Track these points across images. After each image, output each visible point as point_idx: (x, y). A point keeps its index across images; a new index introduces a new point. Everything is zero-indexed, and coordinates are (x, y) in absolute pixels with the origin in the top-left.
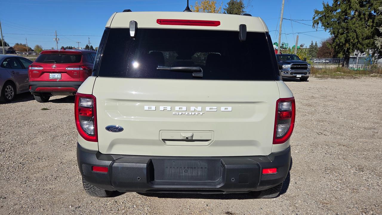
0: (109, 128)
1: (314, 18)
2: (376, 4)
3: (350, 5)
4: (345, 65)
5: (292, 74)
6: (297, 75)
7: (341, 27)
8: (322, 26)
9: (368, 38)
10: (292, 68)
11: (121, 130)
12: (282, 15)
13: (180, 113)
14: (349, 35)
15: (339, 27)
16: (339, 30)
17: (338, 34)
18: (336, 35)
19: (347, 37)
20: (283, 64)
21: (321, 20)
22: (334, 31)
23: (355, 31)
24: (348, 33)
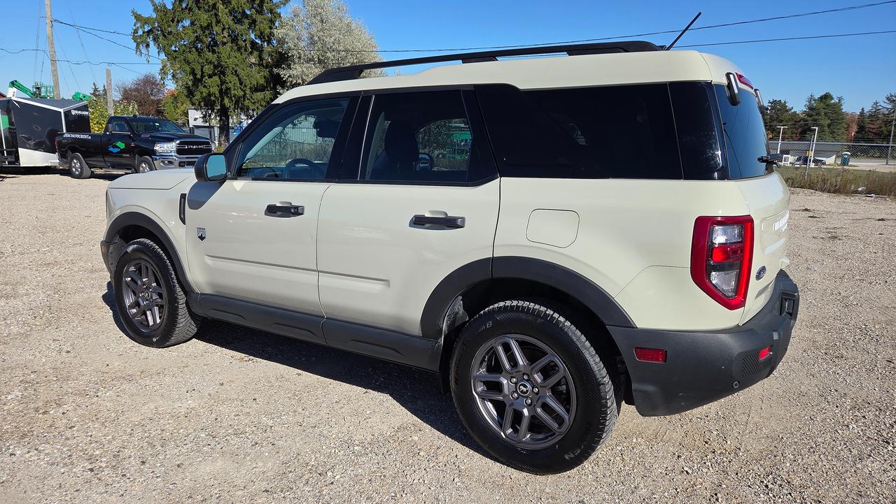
1: (136, 31)
2: (261, 22)
3: (216, 15)
4: (223, 142)
7: (207, 60)
8: (159, 52)
9: (257, 89)
10: (179, 151)
12: (48, 9)
14: (227, 80)
15: (201, 61)
16: (202, 67)
17: (202, 76)
18: (198, 76)
19: (223, 82)
20: (154, 143)
21: (154, 39)
22: (193, 68)
23: (236, 71)
24: (224, 76)
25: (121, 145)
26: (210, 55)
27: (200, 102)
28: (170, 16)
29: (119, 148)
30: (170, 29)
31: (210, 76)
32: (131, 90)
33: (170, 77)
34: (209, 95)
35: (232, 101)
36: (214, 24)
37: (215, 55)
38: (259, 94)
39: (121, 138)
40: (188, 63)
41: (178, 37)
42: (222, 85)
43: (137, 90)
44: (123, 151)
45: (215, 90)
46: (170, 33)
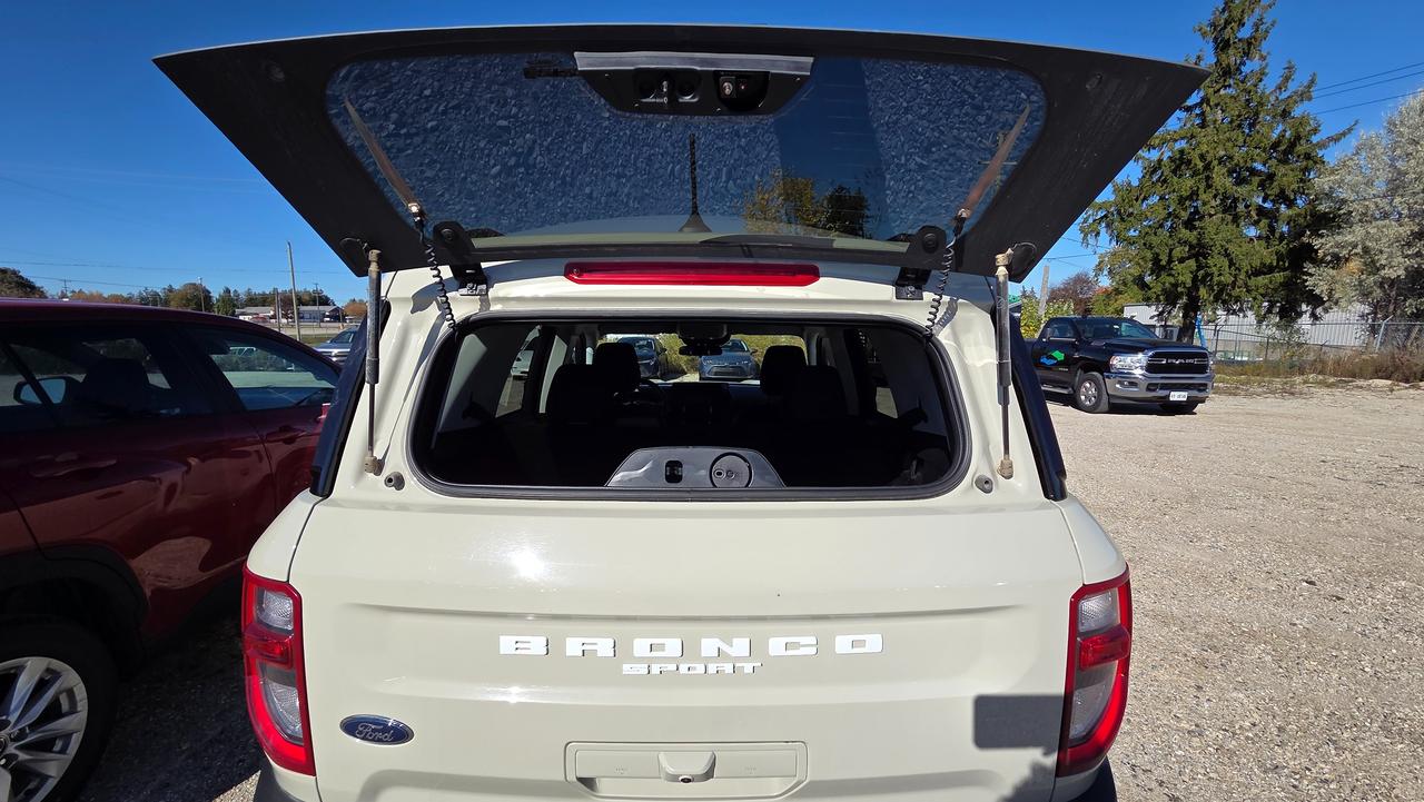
0: (353, 727)
5: (1154, 390)
6: (1172, 393)
7: (1181, 240)
8: (1107, 241)
9: (1260, 271)
10: (1151, 368)
11: (400, 734)
13: (655, 669)
14: (1210, 262)
15: (1171, 242)
16: (1171, 250)
17: (1170, 261)
18: (1163, 263)
19: (1200, 267)
20: (1111, 354)
21: (1108, 226)
22: (1158, 255)
23: (1226, 250)
24: (1206, 258)
25: (1059, 355)
26: (1185, 233)
27: (1158, 296)
28: (1135, 194)
29: (1055, 359)
30: (1131, 210)
31: (1181, 261)
32: (1059, 290)
33: (1106, 272)
34: (1175, 285)
35: (1213, 290)
36: (1201, 191)
37: (1195, 233)
38: (1260, 278)
39: (1060, 346)
40: (1151, 247)
41: (1142, 217)
42: (1198, 271)
43: (1065, 289)
44: (1060, 364)
45: (1187, 279)
46: (1131, 215)
